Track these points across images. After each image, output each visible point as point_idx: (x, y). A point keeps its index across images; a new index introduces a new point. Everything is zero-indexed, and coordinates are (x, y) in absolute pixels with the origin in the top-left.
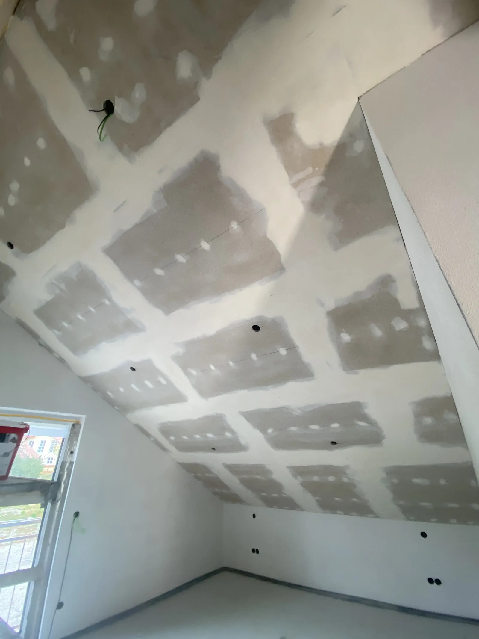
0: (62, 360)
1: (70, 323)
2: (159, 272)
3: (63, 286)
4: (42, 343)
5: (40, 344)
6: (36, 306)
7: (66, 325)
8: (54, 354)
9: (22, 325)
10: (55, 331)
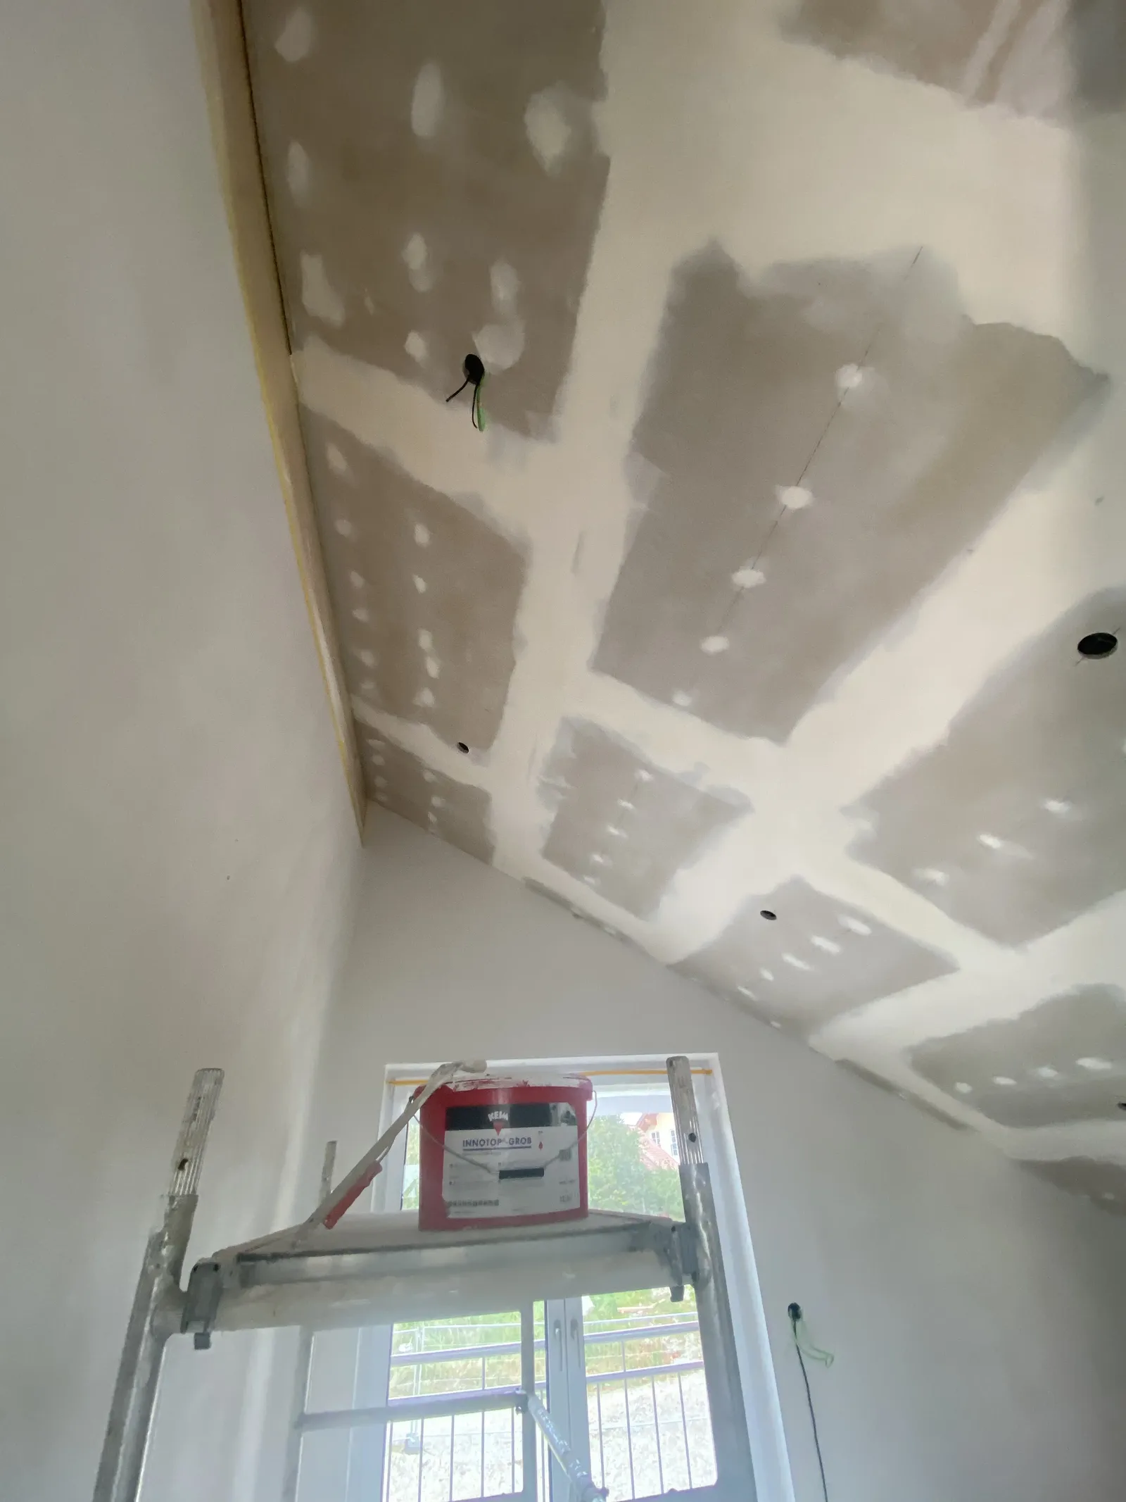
0: (623, 939)
1: (603, 852)
2: (715, 644)
3: (563, 783)
4: (578, 912)
5: (576, 916)
6: (541, 843)
7: (597, 858)
8: (607, 929)
9: (535, 888)
10: (587, 878)
